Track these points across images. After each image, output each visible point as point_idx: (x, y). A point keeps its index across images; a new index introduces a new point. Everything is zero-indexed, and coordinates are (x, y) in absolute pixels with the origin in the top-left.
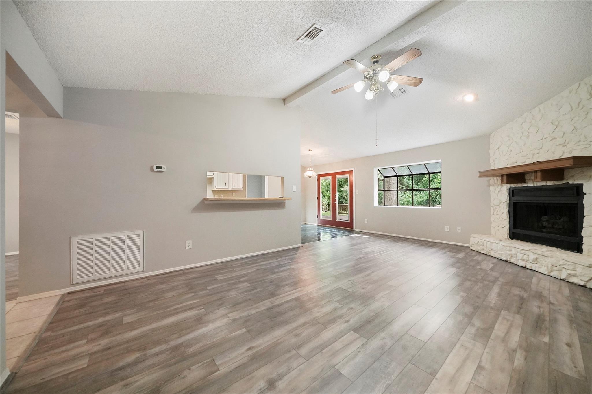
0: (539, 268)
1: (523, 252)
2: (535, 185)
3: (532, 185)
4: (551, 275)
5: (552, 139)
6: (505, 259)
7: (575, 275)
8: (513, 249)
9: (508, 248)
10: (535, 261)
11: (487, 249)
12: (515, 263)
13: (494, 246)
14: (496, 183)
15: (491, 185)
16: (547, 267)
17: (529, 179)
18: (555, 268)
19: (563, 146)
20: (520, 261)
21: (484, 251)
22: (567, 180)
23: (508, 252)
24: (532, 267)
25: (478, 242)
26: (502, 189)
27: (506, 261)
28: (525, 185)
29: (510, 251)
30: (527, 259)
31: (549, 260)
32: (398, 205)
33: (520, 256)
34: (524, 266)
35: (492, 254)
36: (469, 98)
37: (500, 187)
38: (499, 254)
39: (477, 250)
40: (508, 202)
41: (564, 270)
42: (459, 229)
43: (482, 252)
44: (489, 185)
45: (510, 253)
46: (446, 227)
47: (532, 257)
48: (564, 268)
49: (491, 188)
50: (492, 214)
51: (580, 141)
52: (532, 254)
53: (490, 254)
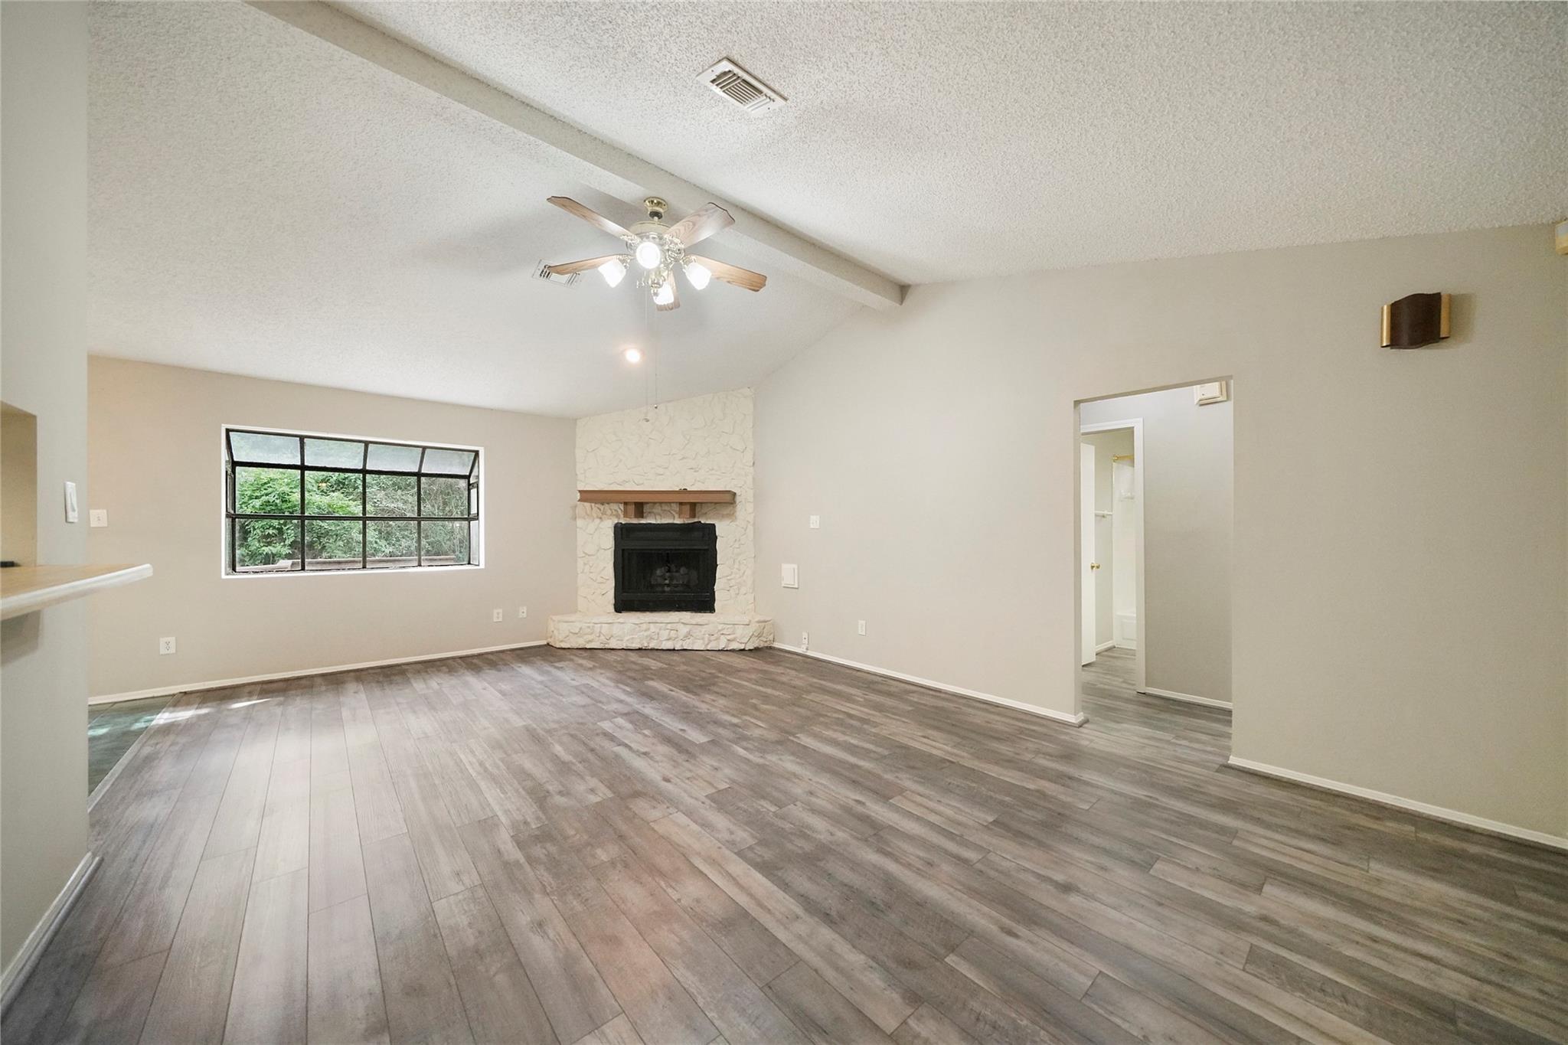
0: (693, 643)
1: (669, 626)
2: (659, 522)
3: (653, 522)
4: (708, 649)
5: (684, 458)
6: (638, 646)
7: (734, 640)
8: (652, 625)
9: (644, 626)
10: (688, 635)
11: (602, 637)
12: (656, 648)
13: (616, 630)
14: (588, 512)
15: (579, 517)
16: (703, 639)
17: (650, 513)
18: (712, 638)
19: (695, 471)
20: (664, 642)
21: (593, 643)
22: (698, 518)
23: (646, 634)
24: (682, 645)
25: (581, 629)
26: (600, 526)
27: (640, 649)
28: (643, 521)
29: (647, 630)
30: (676, 636)
31: (703, 629)
32: (303, 569)
33: (665, 634)
34: (672, 648)
35: (613, 644)
36: (633, 356)
37: (597, 521)
38: (628, 640)
39: (575, 646)
40: (613, 549)
41: (722, 636)
42: (523, 611)
43: (588, 647)
44: (575, 518)
45: (648, 633)
46: (495, 611)
47: (683, 630)
48: (723, 634)
49: (580, 522)
50: (579, 571)
51: (713, 469)
52: (682, 625)
53: (607, 646)
